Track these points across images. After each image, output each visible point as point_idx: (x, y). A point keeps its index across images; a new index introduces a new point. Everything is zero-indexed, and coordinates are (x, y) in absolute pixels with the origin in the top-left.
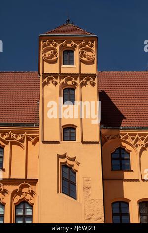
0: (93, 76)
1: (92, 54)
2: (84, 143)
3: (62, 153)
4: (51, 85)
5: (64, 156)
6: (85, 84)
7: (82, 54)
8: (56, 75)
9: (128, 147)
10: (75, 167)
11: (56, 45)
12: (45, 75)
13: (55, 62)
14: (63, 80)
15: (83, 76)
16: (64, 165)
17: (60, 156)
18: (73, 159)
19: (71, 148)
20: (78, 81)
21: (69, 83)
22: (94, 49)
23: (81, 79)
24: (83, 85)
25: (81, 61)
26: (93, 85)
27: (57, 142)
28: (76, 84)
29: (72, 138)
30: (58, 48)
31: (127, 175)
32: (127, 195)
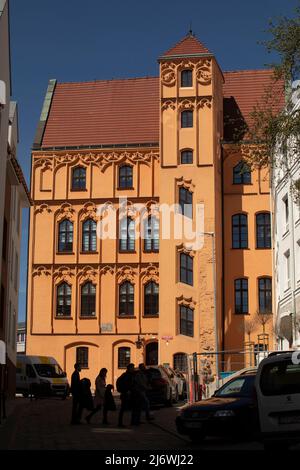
0: (209, 98)
1: (209, 74)
2: (199, 166)
3: (179, 177)
4: (170, 109)
5: (181, 180)
6: (202, 106)
7: (199, 75)
8: (174, 100)
9: (250, 161)
10: (191, 189)
11: (174, 67)
12: (164, 100)
13: (173, 85)
14: (181, 104)
15: (199, 98)
16: (181, 188)
17: (177, 180)
18: (190, 182)
19: (187, 171)
20: (195, 104)
21: (187, 106)
22: (211, 68)
23: (198, 101)
24: (199, 107)
25: (198, 82)
26: (209, 106)
27: (175, 167)
28: (193, 107)
29: (189, 161)
30: (175, 70)
31: (247, 189)
32: (245, 208)
